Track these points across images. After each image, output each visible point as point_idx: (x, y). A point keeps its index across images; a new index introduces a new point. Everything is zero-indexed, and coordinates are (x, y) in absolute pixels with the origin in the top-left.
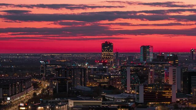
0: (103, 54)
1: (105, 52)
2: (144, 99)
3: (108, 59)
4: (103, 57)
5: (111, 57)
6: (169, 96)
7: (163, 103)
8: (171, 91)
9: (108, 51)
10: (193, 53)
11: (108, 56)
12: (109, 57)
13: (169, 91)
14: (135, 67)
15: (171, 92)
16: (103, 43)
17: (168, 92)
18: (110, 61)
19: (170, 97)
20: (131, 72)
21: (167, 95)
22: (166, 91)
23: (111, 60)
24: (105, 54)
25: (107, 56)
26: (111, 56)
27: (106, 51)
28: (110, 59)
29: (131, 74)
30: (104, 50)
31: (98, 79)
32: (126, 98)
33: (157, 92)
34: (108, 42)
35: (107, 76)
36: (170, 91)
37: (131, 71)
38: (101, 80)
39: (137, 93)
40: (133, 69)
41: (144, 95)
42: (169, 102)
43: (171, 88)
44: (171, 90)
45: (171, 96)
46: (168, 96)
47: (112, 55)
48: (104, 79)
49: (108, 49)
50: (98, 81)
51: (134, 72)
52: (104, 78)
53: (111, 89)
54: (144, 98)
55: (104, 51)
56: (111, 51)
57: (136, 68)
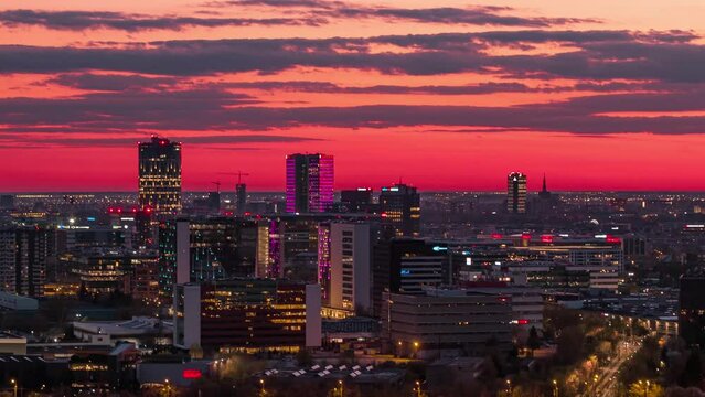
0: (143, 183)
1: (150, 177)
2: (202, 337)
3: (162, 203)
4: (142, 195)
5: (171, 196)
6: (296, 325)
7: (271, 349)
8: (304, 306)
9: (163, 172)
10: (516, 188)
11: (162, 190)
12: (164, 196)
13: (293, 307)
14: (210, 221)
15: (303, 310)
16: (145, 144)
17: (292, 311)
18: (168, 209)
19: (299, 328)
20: (191, 242)
21: (289, 321)
22: (284, 307)
23: (173, 206)
24: (150, 183)
25: (157, 189)
26: (173, 190)
27: (155, 172)
28: (169, 202)
29: (192, 251)
30: (148, 170)
31: (84, 270)
32: (142, 331)
33: (250, 310)
34: (161, 140)
35: (117, 259)
36: (299, 306)
37: (193, 239)
38: (95, 275)
39: (179, 314)
40: (201, 231)
41: (203, 321)
42: (293, 344)
43: (303, 297)
44: (304, 303)
45: (303, 326)
46: (290, 325)
47: (177, 189)
48: (105, 269)
49: (163, 165)
50: (85, 276)
51: (206, 242)
52: (104, 266)
53: (116, 304)
54: (202, 329)
55: (148, 172)
56: (171, 174)
57: (211, 227)
